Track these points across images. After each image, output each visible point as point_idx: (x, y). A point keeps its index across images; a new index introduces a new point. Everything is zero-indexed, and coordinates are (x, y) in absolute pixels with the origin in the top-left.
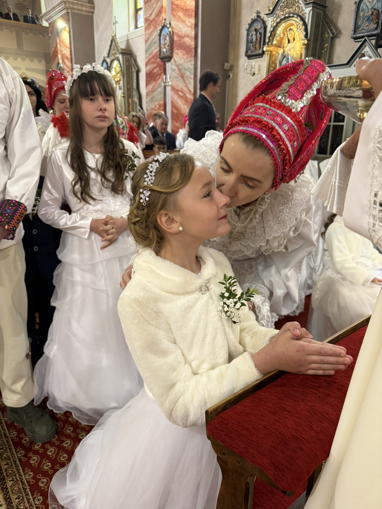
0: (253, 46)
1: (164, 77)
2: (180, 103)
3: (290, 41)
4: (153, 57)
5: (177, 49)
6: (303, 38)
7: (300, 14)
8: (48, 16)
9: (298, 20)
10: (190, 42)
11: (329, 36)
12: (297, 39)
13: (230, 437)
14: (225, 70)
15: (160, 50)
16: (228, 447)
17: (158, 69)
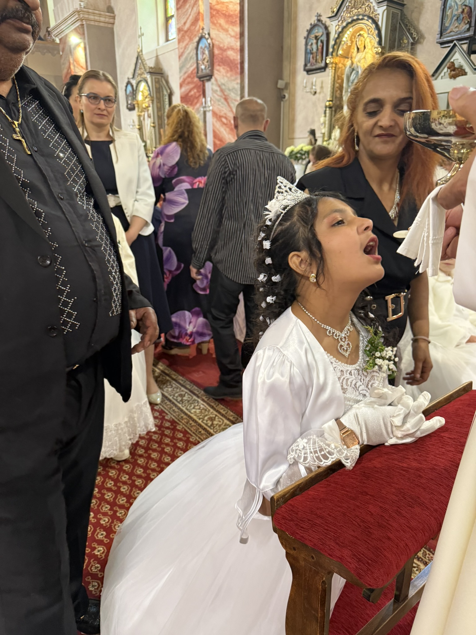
0: (313, 58)
1: (204, 100)
2: (224, 132)
3: (360, 49)
4: (189, 77)
5: (219, 65)
6: (376, 45)
7: (371, 15)
8: (58, 30)
9: (369, 23)
10: (235, 56)
11: (408, 42)
12: (369, 46)
13: (302, 527)
14: (279, 89)
15: (198, 67)
16: (300, 539)
17: (195, 91)
